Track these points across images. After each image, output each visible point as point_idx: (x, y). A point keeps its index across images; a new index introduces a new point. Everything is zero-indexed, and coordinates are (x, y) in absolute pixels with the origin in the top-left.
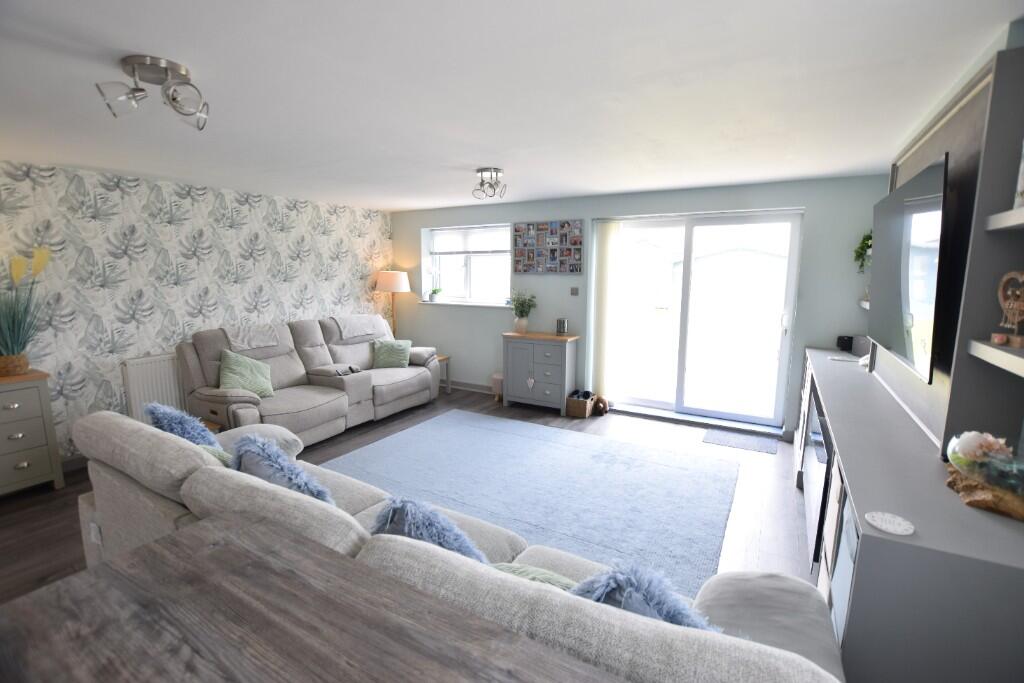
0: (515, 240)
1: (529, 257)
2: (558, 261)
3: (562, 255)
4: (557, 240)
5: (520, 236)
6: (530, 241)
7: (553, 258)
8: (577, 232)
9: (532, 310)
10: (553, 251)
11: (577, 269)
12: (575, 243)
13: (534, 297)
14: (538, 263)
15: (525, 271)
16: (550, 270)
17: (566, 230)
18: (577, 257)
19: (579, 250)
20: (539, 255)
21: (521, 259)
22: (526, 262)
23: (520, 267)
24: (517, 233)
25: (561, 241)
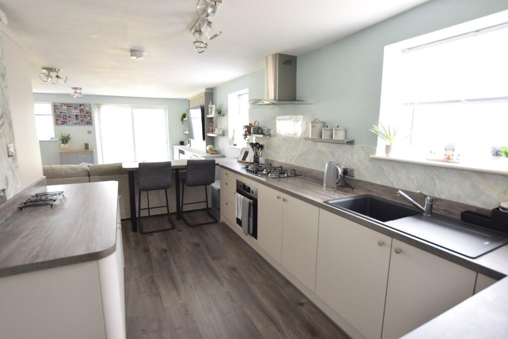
0: (55, 110)
1: (64, 118)
2: (80, 119)
3: (81, 117)
4: (78, 111)
5: (58, 109)
6: (63, 111)
7: (77, 119)
8: (88, 109)
9: (69, 141)
10: (76, 116)
11: (90, 123)
12: (87, 113)
13: (69, 135)
14: (69, 121)
15: (62, 124)
16: (76, 124)
17: (82, 107)
18: (89, 118)
19: (90, 116)
20: (69, 117)
21: (59, 118)
22: (62, 120)
23: (59, 122)
24: (55, 107)
25: (81, 112)
